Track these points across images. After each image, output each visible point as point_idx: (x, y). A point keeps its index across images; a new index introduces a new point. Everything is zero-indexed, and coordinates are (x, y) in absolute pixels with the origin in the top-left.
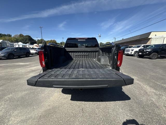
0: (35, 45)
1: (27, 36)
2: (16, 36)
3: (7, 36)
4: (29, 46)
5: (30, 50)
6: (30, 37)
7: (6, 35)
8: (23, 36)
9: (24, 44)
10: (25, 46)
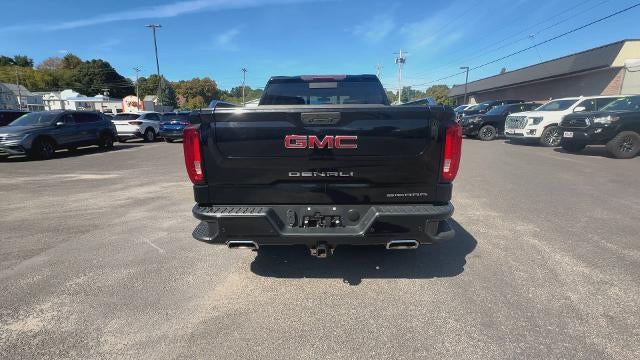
0: (129, 99)
1: (94, 61)
2: (50, 62)
3: (15, 64)
4: (105, 104)
5: (115, 122)
6: (106, 65)
7: (11, 60)
8: (79, 62)
9: (85, 99)
10: (86, 105)
